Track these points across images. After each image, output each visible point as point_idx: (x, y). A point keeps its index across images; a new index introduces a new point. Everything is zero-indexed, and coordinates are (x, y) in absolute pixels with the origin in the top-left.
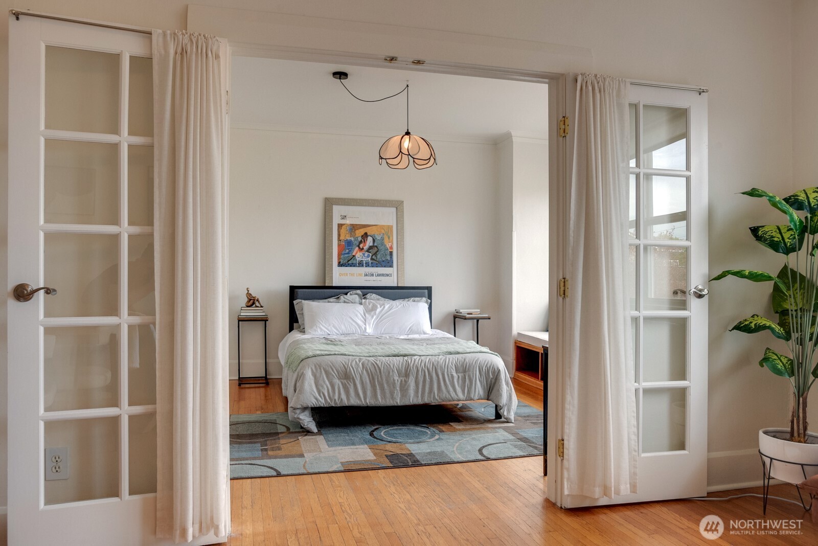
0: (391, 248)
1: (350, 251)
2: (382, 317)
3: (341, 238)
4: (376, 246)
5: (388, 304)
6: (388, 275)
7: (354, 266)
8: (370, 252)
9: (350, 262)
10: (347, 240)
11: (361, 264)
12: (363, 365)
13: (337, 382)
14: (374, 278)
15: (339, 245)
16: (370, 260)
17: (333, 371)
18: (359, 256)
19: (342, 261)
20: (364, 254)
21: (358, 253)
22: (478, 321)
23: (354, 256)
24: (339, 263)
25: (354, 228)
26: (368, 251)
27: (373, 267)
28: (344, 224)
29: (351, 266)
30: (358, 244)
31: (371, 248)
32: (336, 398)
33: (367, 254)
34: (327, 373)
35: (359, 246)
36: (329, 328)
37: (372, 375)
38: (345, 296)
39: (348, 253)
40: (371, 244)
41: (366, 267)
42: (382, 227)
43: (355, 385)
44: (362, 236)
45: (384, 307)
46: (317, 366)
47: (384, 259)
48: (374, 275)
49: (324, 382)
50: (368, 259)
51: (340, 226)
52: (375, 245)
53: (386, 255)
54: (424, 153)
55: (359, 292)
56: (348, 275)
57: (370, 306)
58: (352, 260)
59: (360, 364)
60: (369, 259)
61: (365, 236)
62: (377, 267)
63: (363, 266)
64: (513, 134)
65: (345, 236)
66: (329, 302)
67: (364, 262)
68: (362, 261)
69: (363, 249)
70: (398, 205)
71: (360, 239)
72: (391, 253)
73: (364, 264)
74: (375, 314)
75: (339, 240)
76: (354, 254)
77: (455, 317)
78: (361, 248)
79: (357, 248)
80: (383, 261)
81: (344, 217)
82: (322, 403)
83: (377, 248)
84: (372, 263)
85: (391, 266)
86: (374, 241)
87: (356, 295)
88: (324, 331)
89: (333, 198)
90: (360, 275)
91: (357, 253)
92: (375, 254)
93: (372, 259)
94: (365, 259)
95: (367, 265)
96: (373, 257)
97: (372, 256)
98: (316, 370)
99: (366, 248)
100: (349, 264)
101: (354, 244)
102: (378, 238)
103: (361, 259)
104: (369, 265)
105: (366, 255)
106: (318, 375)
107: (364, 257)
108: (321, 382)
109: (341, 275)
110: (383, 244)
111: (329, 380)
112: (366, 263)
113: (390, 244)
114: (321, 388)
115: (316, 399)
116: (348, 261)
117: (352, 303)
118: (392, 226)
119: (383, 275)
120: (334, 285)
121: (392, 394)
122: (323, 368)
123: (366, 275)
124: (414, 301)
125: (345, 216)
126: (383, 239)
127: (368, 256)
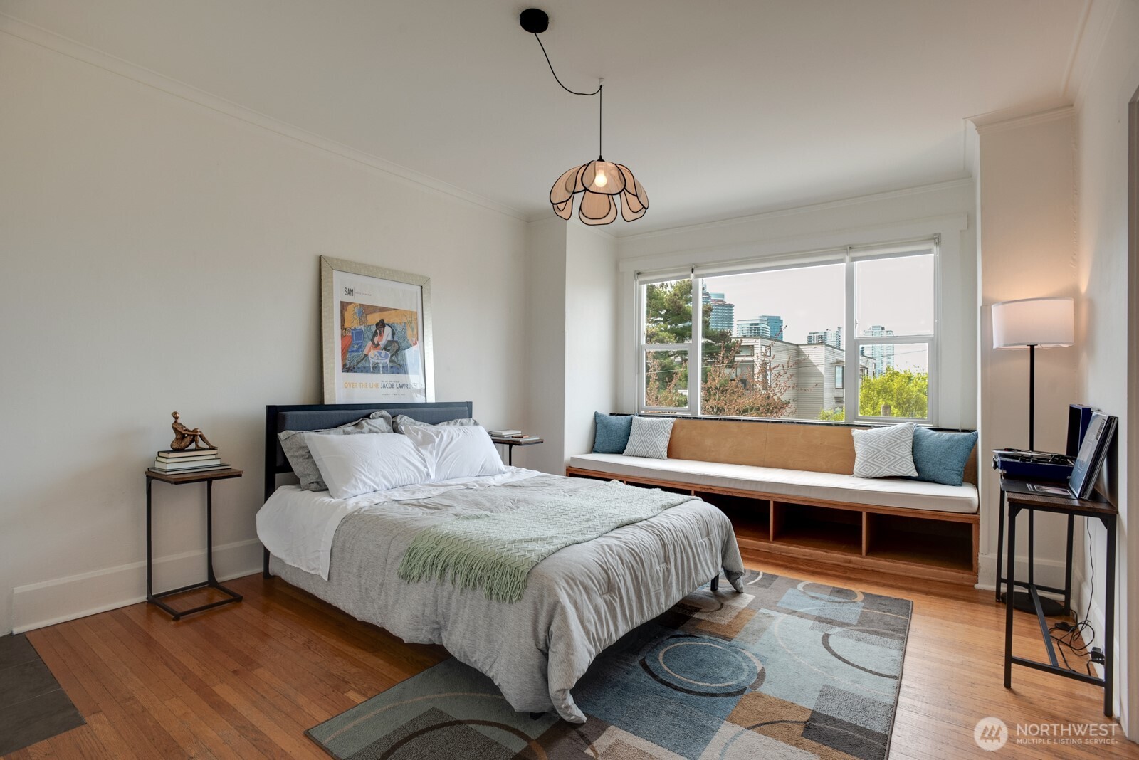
1: (360, 347)
2: (446, 448)
3: (346, 326)
4: (396, 342)
5: (446, 432)
7: (367, 372)
8: (388, 350)
9: (360, 365)
10: (355, 329)
11: (375, 369)
14: (395, 390)
15: (343, 337)
16: (388, 362)
18: (374, 356)
19: (348, 363)
20: (380, 353)
21: (372, 351)
22: (511, 446)
23: (366, 355)
24: (344, 366)
25: (365, 310)
26: (385, 349)
27: (393, 373)
28: (351, 303)
29: (362, 372)
30: (371, 337)
31: (389, 343)
33: (384, 352)
35: (372, 340)
38: (368, 420)
39: (358, 351)
40: (390, 338)
41: (384, 373)
42: (404, 313)
44: (377, 325)
45: (442, 437)
48: (395, 386)
50: (385, 361)
51: (344, 305)
52: (395, 339)
55: (384, 412)
56: (358, 386)
57: (420, 436)
58: (363, 362)
60: (388, 360)
61: (381, 324)
62: (398, 373)
63: (379, 372)
65: (353, 323)
66: (344, 432)
67: (381, 365)
68: (377, 363)
69: (378, 345)
70: (423, 283)
71: (374, 329)
73: (381, 369)
74: (433, 447)
76: (365, 352)
78: (376, 343)
79: (370, 343)
81: (350, 292)
83: (398, 344)
84: (391, 367)
85: (417, 373)
86: (393, 334)
87: (382, 419)
89: (332, 258)
90: (375, 385)
91: (370, 350)
92: (395, 354)
93: (391, 361)
94: (382, 361)
95: (385, 370)
96: (393, 358)
97: (392, 356)
99: (382, 343)
100: (359, 368)
101: (366, 336)
102: (399, 329)
103: (376, 361)
104: (387, 371)
105: (383, 354)
107: (380, 358)
109: (346, 385)
112: (383, 367)
113: (414, 339)
116: (358, 363)
117: (382, 432)
118: (416, 313)
119: (406, 386)
120: (338, 403)
123: (384, 386)
125: (352, 291)
126: (405, 331)
127: (386, 356)
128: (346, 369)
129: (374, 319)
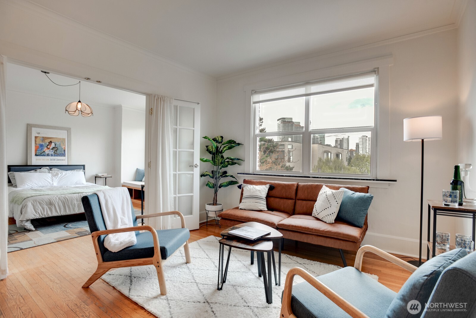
0: (65, 148)
2: (62, 178)
4: (57, 147)
5: (64, 172)
6: (63, 160)
7: (44, 156)
9: (42, 154)
10: (40, 144)
11: (48, 155)
12: (59, 198)
13: (46, 207)
14: (56, 161)
15: (36, 146)
17: (43, 202)
18: (47, 151)
20: (50, 151)
22: (106, 178)
23: (44, 151)
24: (36, 154)
25: (44, 139)
26: (52, 149)
28: (39, 137)
30: (46, 146)
31: (53, 148)
32: (45, 213)
33: (51, 150)
34: (40, 203)
35: (47, 147)
36: (32, 184)
37: (64, 202)
38: (40, 169)
40: (54, 146)
42: (60, 139)
43: (55, 207)
44: (49, 142)
45: (62, 174)
46: (34, 201)
47: (61, 153)
49: (39, 207)
51: (36, 137)
52: (56, 146)
53: (62, 151)
54: (88, 111)
55: (47, 167)
56: (41, 160)
57: (55, 174)
59: (58, 198)
60: (53, 152)
61: (51, 142)
63: (49, 156)
64: (122, 106)
65: (39, 142)
66: (30, 172)
67: (50, 154)
69: (49, 148)
70: (68, 130)
71: (48, 144)
72: (64, 151)
74: (58, 177)
75: (36, 144)
76: (44, 150)
77: (96, 177)
78: (48, 148)
79: (46, 148)
80: (60, 154)
82: (37, 216)
84: (54, 155)
85: (65, 156)
86: (55, 145)
87: (47, 169)
88: (30, 186)
89: (32, 124)
90: (48, 160)
92: (56, 151)
93: (54, 153)
95: (52, 155)
97: (54, 151)
98: (34, 202)
99: (51, 147)
102: (58, 143)
103: (48, 153)
106: (35, 205)
108: (37, 207)
109: (36, 160)
110: (60, 146)
111: (41, 206)
112: (51, 155)
113: (64, 146)
114: (37, 210)
115: (35, 215)
116: (41, 154)
117: (44, 172)
118: (65, 139)
119: (59, 160)
120: (33, 164)
121: (74, 209)
122: (38, 201)
124: (77, 171)
125: (39, 133)
126: (60, 144)
127: (52, 152)
128: (36, 155)
129: (47, 141)
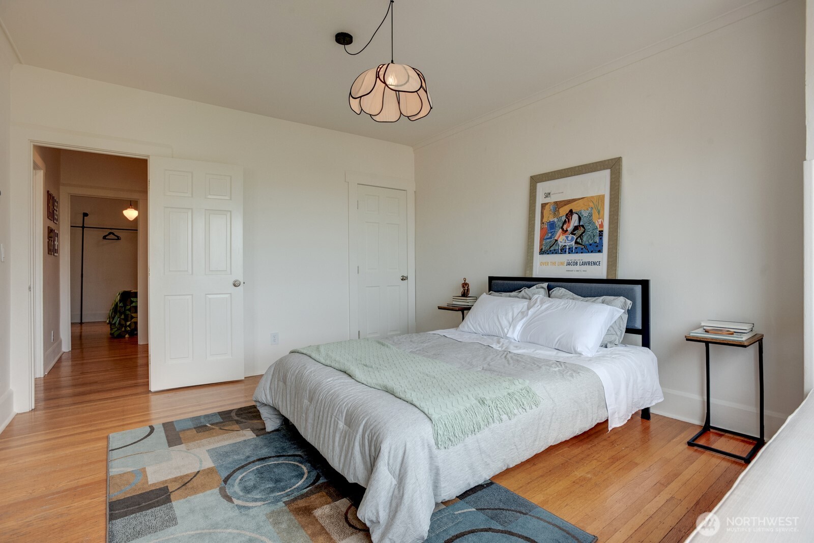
0: (602, 225)
1: (552, 235)
3: (544, 221)
4: (583, 226)
6: (595, 264)
7: (556, 253)
8: (574, 234)
9: (552, 249)
10: (550, 221)
11: (563, 250)
14: (578, 267)
15: (542, 229)
16: (574, 244)
18: (563, 240)
19: (543, 247)
20: (567, 237)
21: (561, 236)
23: (556, 240)
24: (541, 250)
25: (558, 205)
26: (572, 233)
27: (577, 253)
28: (548, 203)
29: (553, 253)
30: (561, 225)
31: (576, 228)
35: (562, 228)
38: (528, 289)
39: (551, 238)
40: (577, 224)
41: (569, 253)
42: (591, 199)
44: (567, 215)
47: (591, 242)
48: (578, 264)
50: (571, 243)
51: (544, 206)
52: (581, 223)
53: (594, 236)
55: (545, 284)
56: (549, 264)
58: (554, 245)
60: (573, 243)
61: (570, 214)
62: (582, 253)
63: (565, 252)
65: (549, 217)
67: (567, 247)
68: (565, 246)
69: (567, 231)
70: (614, 166)
71: (564, 218)
72: (601, 232)
73: (567, 250)
75: (542, 223)
76: (556, 238)
78: (565, 229)
79: (560, 230)
80: (590, 245)
81: (548, 195)
83: (584, 228)
84: (576, 248)
85: (600, 251)
86: (580, 219)
89: (537, 175)
90: (562, 264)
91: (559, 237)
92: (581, 236)
93: (576, 243)
94: (569, 244)
95: (571, 251)
96: (578, 240)
97: (577, 239)
99: (570, 229)
100: (550, 251)
101: (557, 226)
102: (585, 214)
103: (564, 244)
104: (572, 251)
105: (570, 238)
107: (567, 241)
109: (542, 264)
110: (591, 222)
112: (569, 248)
113: (600, 221)
116: (550, 247)
118: (603, 196)
119: (589, 263)
120: (534, 276)
123: (569, 264)
125: (549, 194)
126: (590, 215)
127: (572, 240)
128: (542, 252)
129: (564, 211)
